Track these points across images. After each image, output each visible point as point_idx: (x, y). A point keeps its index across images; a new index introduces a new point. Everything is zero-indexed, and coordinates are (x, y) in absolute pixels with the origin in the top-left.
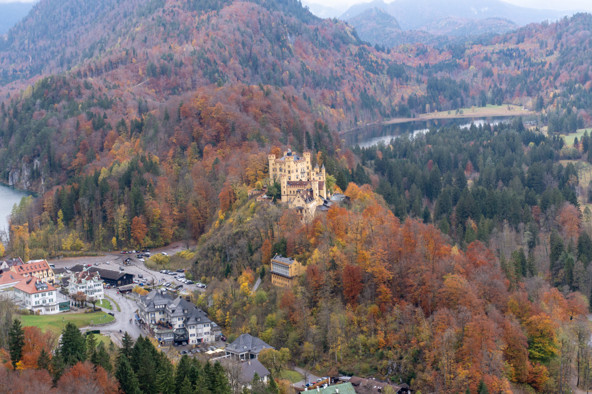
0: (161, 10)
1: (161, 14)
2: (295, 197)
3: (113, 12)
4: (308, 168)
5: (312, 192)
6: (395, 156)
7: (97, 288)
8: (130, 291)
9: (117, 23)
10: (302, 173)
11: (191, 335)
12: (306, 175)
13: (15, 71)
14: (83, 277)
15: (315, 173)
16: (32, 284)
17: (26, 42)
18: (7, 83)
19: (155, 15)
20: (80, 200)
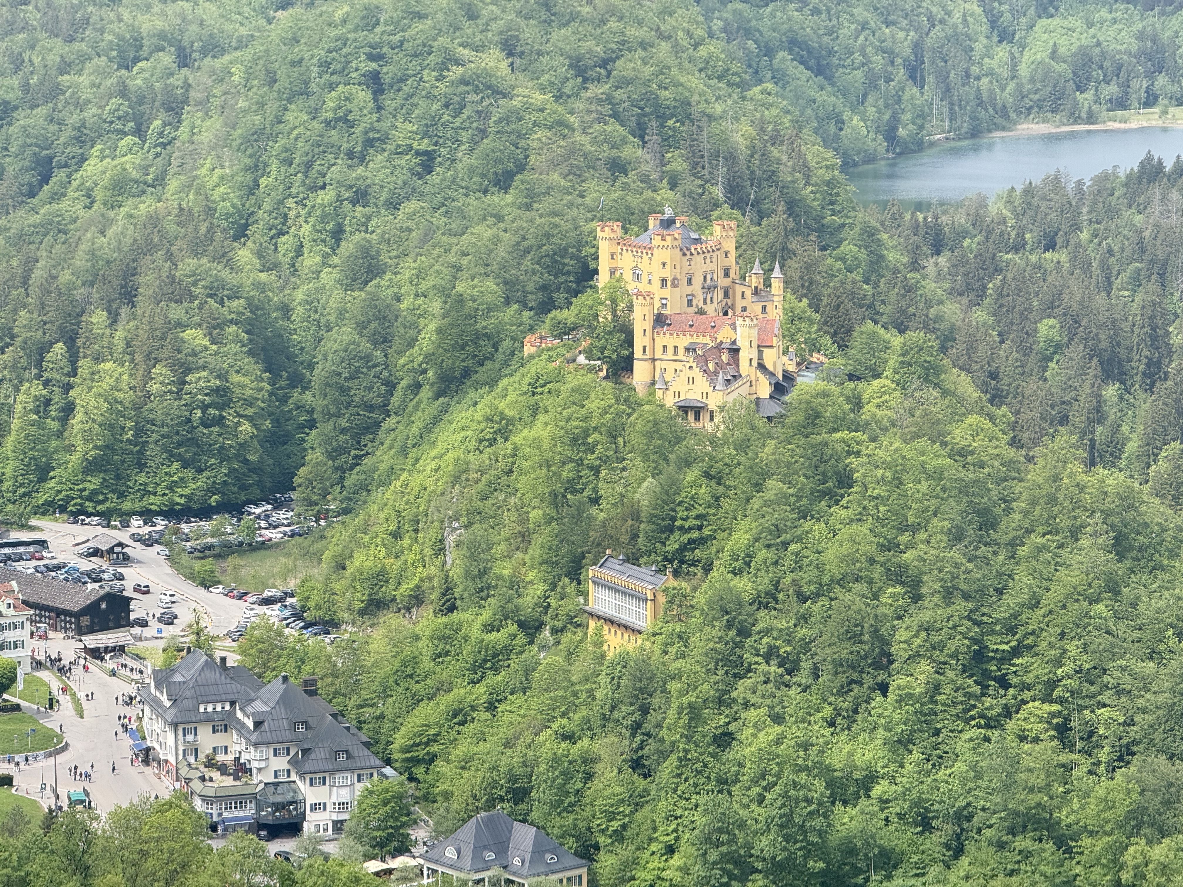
2: (679, 366)
4: (727, 275)
5: (735, 351)
6: (1018, 247)
7: (10, 636)
8: (119, 650)
10: (709, 288)
11: (314, 807)
12: (719, 294)
15: (748, 293)
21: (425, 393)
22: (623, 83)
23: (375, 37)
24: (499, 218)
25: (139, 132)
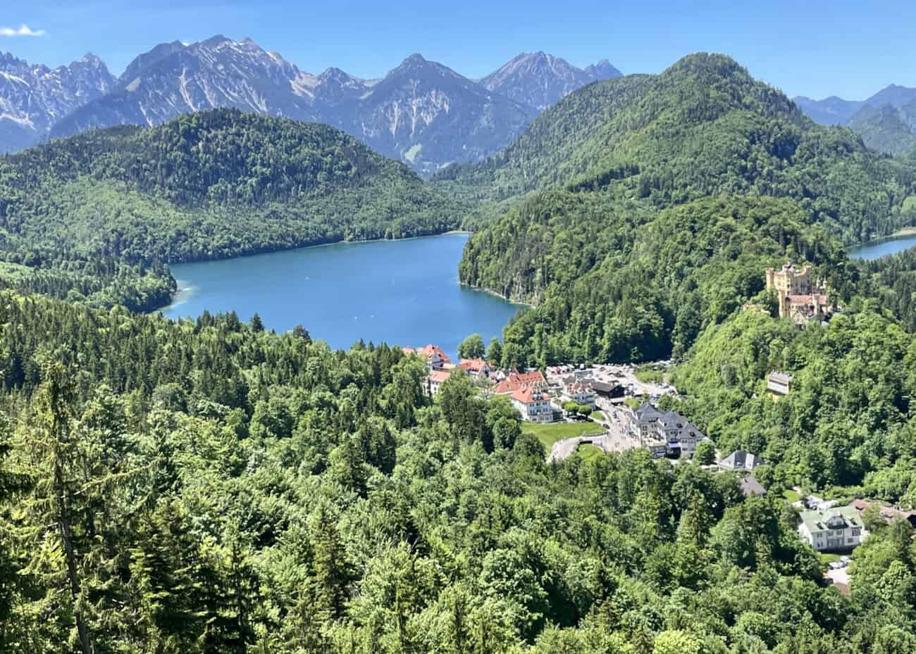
0: (655, 122)
1: (654, 126)
3: (606, 127)
4: (808, 282)
5: (812, 307)
6: (904, 269)
7: (590, 399)
8: (622, 403)
9: (609, 138)
10: (803, 286)
11: (684, 450)
12: (806, 289)
13: (510, 188)
14: (577, 387)
16: (527, 394)
17: (521, 160)
18: (503, 199)
19: (648, 128)
20: (573, 313)
21: (713, 323)
22: (772, 225)
23: (692, 216)
24: (734, 268)
25: (621, 248)
